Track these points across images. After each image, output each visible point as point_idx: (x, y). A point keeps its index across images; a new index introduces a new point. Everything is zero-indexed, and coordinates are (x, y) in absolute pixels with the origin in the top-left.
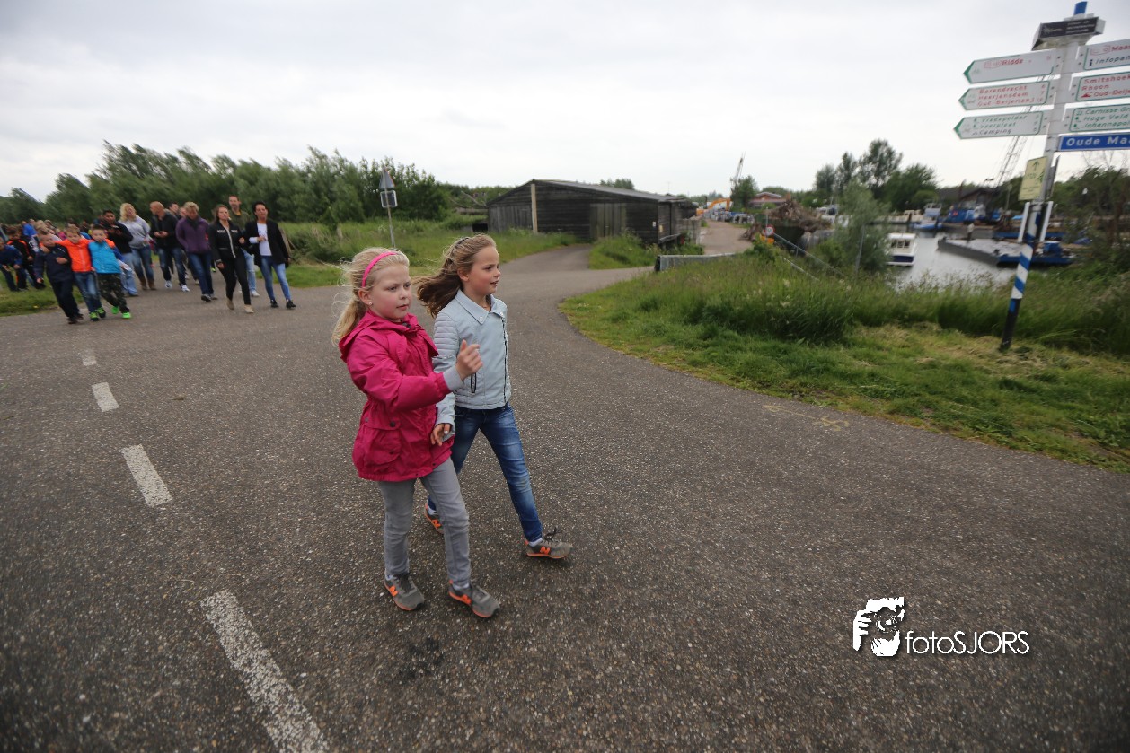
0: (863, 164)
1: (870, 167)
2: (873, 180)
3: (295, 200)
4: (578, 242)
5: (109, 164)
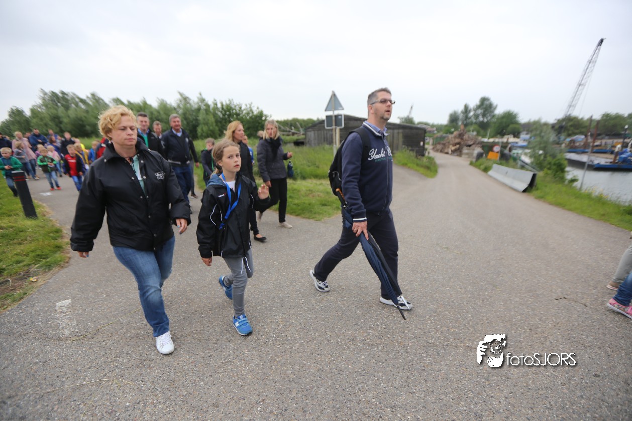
0: (475, 110)
1: (480, 111)
2: (481, 119)
5: (43, 102)
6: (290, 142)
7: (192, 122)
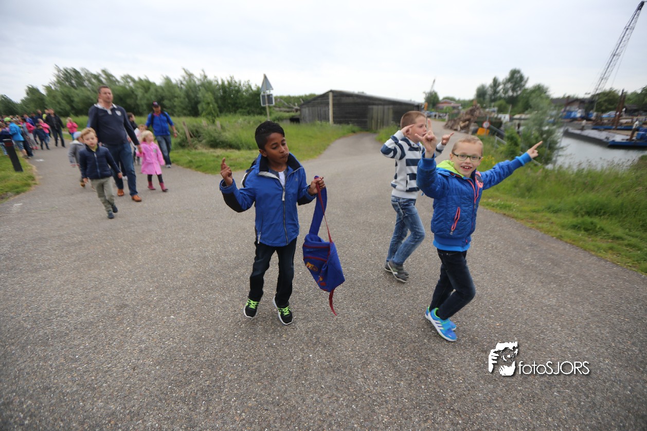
0: (505, 84)
1: (509, 85)
2: (510, 93)
3: (175, 101)
4: (361, 131)
5: (58, 79)
6: (286, 119)
7: (194, 99)
